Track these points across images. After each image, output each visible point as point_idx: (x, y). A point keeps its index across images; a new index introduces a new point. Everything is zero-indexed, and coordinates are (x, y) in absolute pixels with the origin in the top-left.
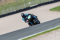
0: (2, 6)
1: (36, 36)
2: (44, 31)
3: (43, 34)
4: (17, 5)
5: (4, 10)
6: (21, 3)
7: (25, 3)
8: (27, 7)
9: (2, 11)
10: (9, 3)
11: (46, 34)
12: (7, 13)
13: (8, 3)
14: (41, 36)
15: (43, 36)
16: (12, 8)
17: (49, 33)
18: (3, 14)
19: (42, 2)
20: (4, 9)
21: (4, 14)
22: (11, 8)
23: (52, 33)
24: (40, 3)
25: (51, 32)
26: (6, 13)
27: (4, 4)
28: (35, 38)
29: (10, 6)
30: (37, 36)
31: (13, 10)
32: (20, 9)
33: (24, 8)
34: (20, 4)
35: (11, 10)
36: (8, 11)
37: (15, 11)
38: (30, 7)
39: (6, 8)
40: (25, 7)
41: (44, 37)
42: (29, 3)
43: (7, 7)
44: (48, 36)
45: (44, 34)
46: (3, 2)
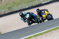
0: (14, 2)
1: (48, 32)
2: (55, 27)
3: (54, 30)
4: (29, 2)
5: (16, 7)
9: (14, 7)
12: (20, 9)
14: (52, 32)
15: (55, 32)
18: (15, 10)
22: (23, 5)
26: (18, 10)
29: (23, 2)
30: (49, 32)
32: (32, 5)
35: (24, 7)
37: (28, 7)
39: (18, 5)
41: (55, 33)
43: (19, 3)
45: (55, 30)
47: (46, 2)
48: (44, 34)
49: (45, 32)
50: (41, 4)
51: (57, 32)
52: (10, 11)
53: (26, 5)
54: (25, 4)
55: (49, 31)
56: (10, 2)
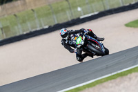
0: (15, 15)
1: (94, 85)
2: (113, 74)
3: (109, 81)
4: (49, 14)
5: (20, 26)
6: (60, 9)
7: (70, 8)
8: (75, 18)
9: (16, 27)
10: (33, 10)
11: (118, 80)
13: (30, 9)
14: (105, 84)
15: (110, 85)
16: (40, 21)
17: (124, 77)
18: (18, 34)
19: (108, 8)
20: (21, 24)
21: (21, 33)
22: (37, 21)
23: (130, 79)
24: (102, 10)
25: (129, 75)
26: (25, 33)
27: (19, 11)
28: (91, 90)
29: (35, 15)
30: (97, 86)
31: (41, 26)
32: (56, 22)
33: (65, 21)
34: (57, 12)
35: (38, 26)
36: (29, 28)
38: (81, 17)
39: (24, 22)
40: (70, 19)
41: (111, 87)
42: (79, 9)
43: (26, 18)
44: (122, 85)
45: (112, 81)
46: (18, 6)
47: (90, 15)
48: (87, 89)
49: (89, 86)
50: (79, 18)
51: (117, 85)
52: (6, 35)
53: (42, 22)
54: (41, 19)
55: (97, 83)
56: (6, 16)
